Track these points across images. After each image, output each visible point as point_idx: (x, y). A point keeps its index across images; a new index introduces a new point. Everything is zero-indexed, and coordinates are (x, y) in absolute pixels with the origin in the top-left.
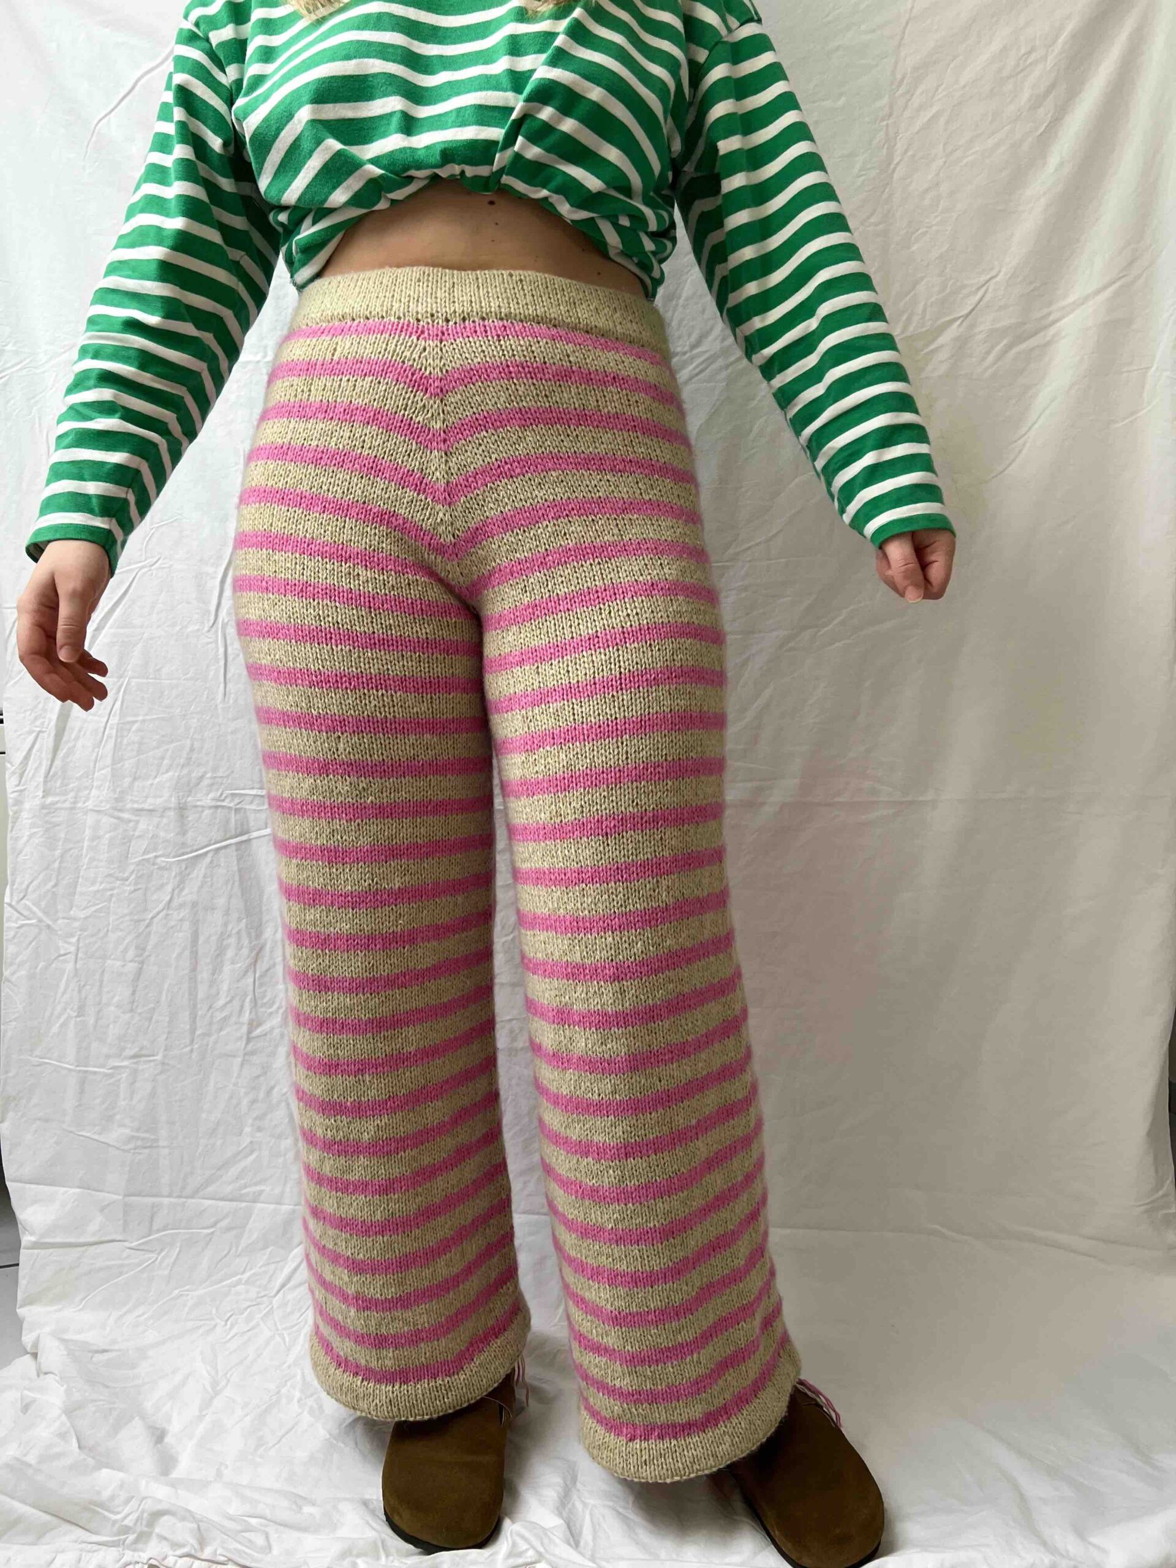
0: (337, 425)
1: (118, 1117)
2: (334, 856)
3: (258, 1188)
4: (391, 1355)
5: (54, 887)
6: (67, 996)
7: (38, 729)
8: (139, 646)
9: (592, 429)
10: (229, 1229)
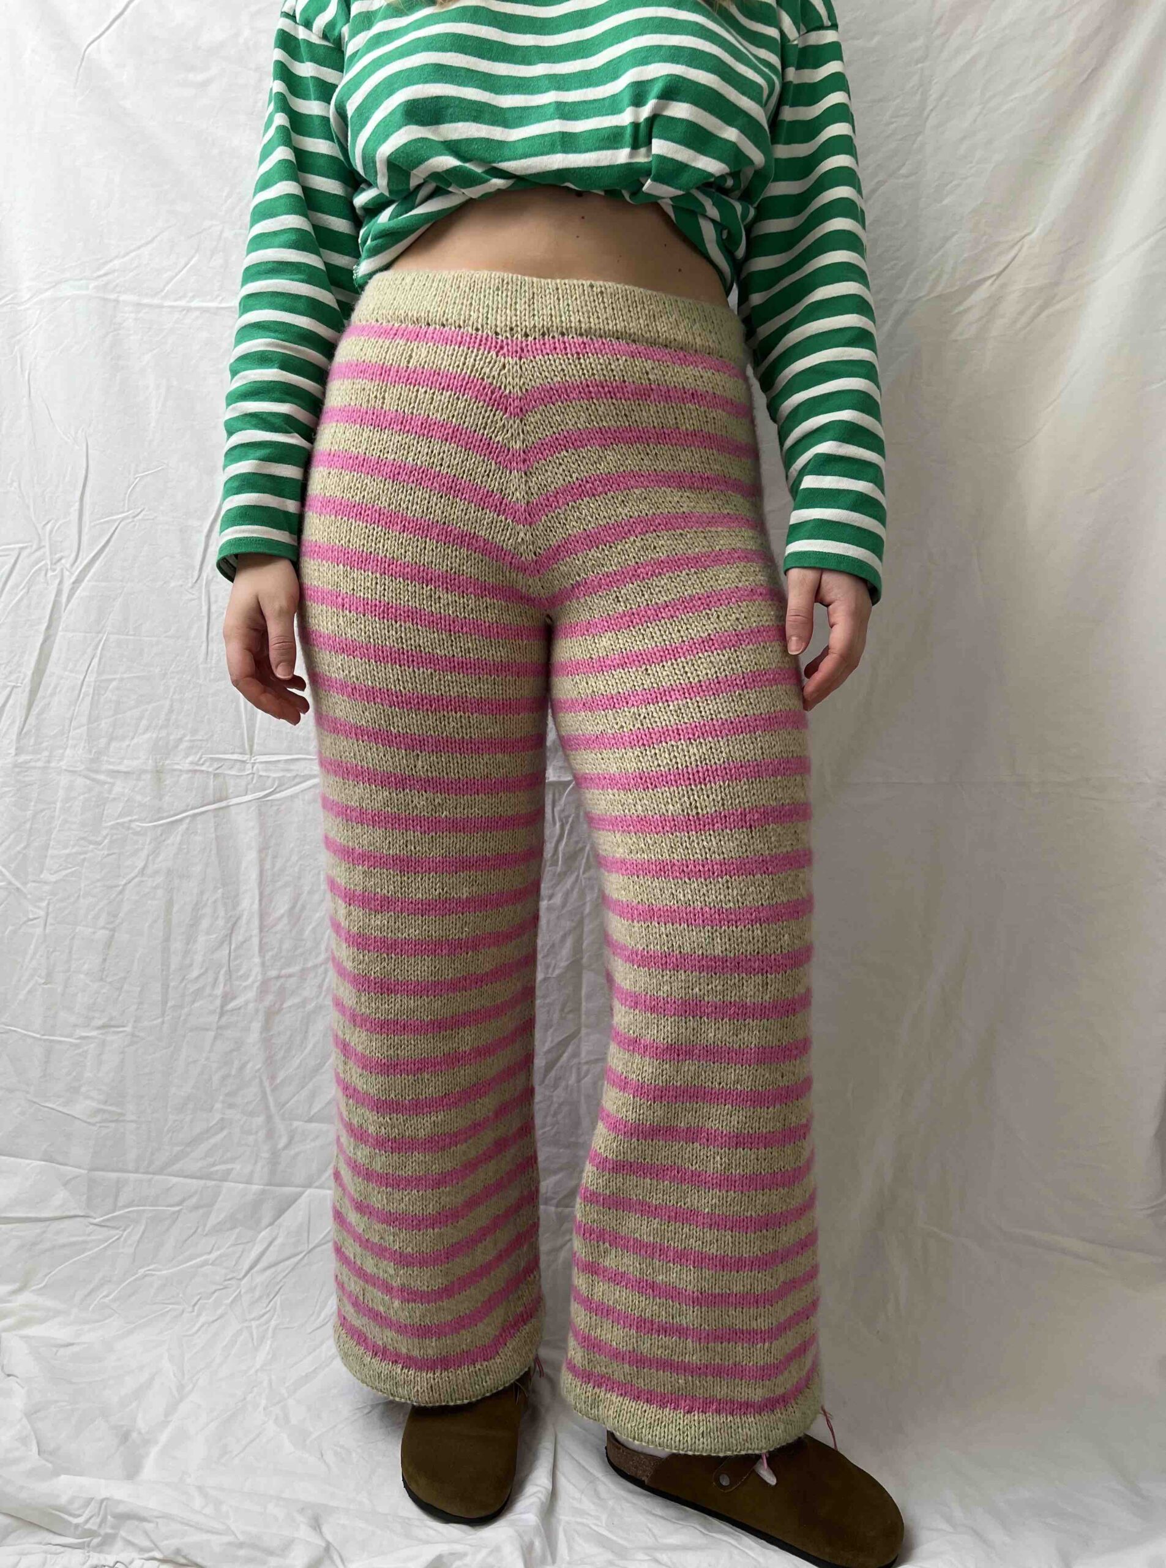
0: (414, 439)
1: (83, 1089)
2: (405, 865)
3: (229, 1166)
4: (433, 1344)
5: (25, 848)
6: (34, 962)
7: (13, 684)
8: (120, 599)
9: (671, 448)
10: (196, 1207)
